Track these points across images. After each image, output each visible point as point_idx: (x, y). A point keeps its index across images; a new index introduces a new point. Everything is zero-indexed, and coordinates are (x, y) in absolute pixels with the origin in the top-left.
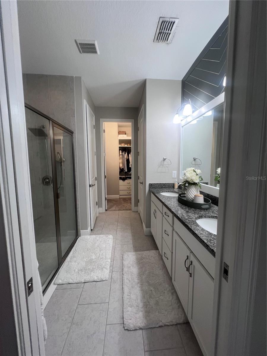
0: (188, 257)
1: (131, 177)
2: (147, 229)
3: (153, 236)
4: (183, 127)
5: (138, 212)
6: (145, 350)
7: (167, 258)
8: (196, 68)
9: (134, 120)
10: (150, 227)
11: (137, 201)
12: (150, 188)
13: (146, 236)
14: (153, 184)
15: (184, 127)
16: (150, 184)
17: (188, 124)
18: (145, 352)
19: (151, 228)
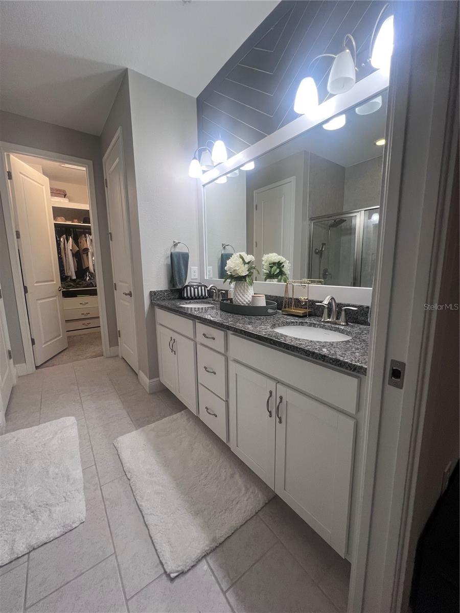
0: (271, 392)
1: (96, 289)
2: (152, 381)
3: (167, 389)
4: (204, 186)
5: (117, 356)
6: (225, 590)
7: (214, 415)
8: (227, 79)
9: (93, 162)
10: (158, 376)
11: (115, 336)
12: (152, 300)
13: (150, 394)
14: (158, 291)
15: (206, 186)
16: (151, 292)
17: (213, 183)
18: (224, 593)
19: (161, 375)
